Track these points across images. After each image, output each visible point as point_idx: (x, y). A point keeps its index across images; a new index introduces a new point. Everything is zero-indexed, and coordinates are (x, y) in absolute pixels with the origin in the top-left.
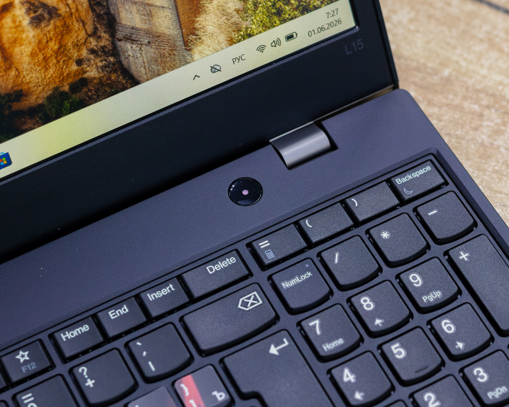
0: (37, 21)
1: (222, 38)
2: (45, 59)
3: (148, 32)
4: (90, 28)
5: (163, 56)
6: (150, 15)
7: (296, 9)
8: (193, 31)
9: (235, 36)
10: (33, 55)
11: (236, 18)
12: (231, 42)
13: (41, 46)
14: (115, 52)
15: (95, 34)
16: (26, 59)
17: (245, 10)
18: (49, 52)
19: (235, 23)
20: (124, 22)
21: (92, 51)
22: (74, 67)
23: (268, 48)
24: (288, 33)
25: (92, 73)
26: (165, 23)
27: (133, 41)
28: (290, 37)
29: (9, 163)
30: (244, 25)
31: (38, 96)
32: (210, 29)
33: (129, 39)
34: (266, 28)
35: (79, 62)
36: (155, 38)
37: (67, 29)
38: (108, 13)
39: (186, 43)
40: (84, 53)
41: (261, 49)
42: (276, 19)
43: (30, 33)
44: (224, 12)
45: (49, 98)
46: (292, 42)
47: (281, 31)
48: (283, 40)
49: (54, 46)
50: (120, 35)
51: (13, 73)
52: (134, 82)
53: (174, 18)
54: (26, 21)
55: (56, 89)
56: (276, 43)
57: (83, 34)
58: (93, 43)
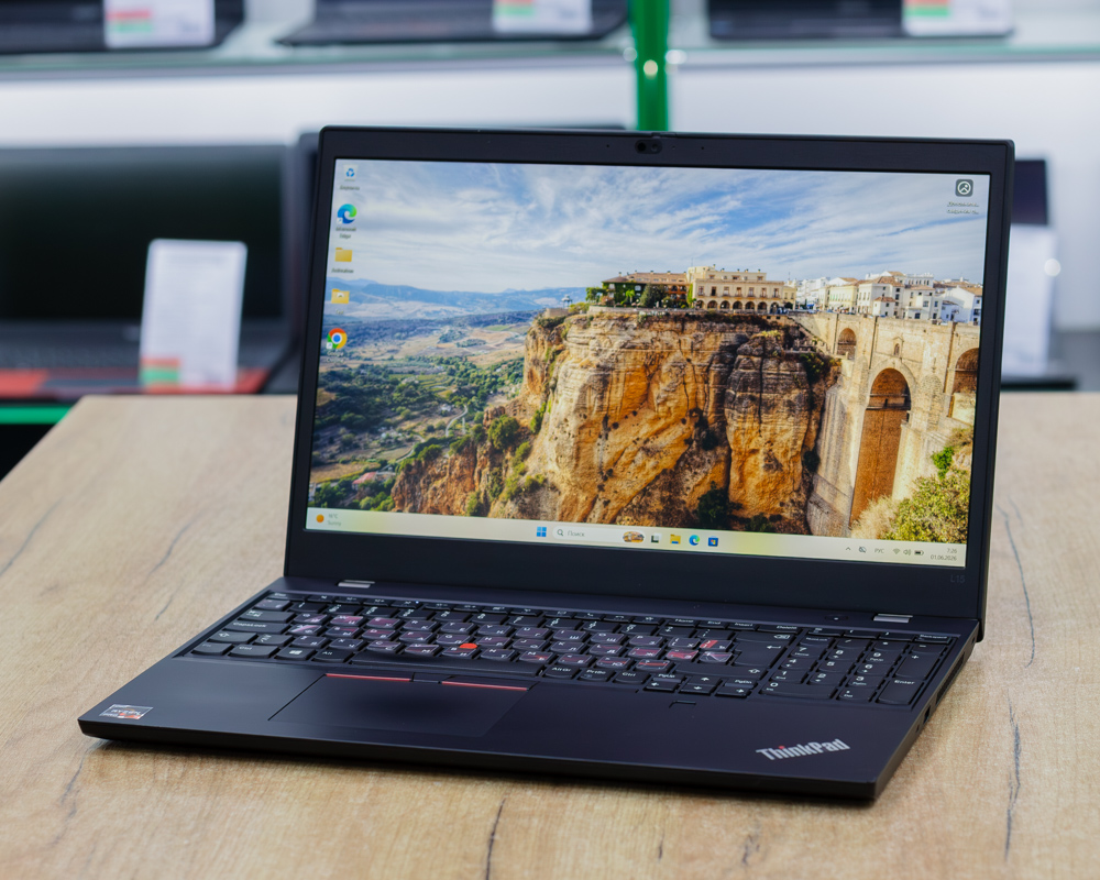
0: (768, 468)
1: (874, 532)
2: (763, 492)
3: (830, 506)
4: (796, 487)
5: (833, 525)
6: (835, 496)
7: (930, 536)
8: (857, 519)
9: (883, 534)
10: (758, 486)
11: (887, 523)
12: (879, 537)
13: (764, 483)
14: (805, 508)
15: (798, 491)
16: (753, 487)
17: (895, 521)
18: (767, 489)
19: (885, 526)
20: (818, 492)
21: (792, 501)
22: (778, 506)
23: (901, 553)
24: (918, 550)
25: (787, 514)
26: (842, 505)
27: (819, 507)
28: (918, 553)
29: (716, 545)
30: (891, 530)
31: (750, 513)
32: (869, 522)
33: (817, 504)
34: (905, 539)
35: (782, 504)
36: (832, 511)
37: (783, 481)
38: (811, 483)
39: (850, 524)
40: (787, 500)
41: (897, 551)
42: (913, 536)
43: (761, 473)
44: (881, 516)
45: (756, 518)
46: (918, 556)
47: (914, 545)
48: (913, 553)
49: (771, 487)
50: (812, 499)
51: (742, 491)
52: (810, 533)
53: (849, 504)
54: (762, 464)
55: (762, 514)
56: (907, 552)
57: (791, 488)
58: (795, 496)
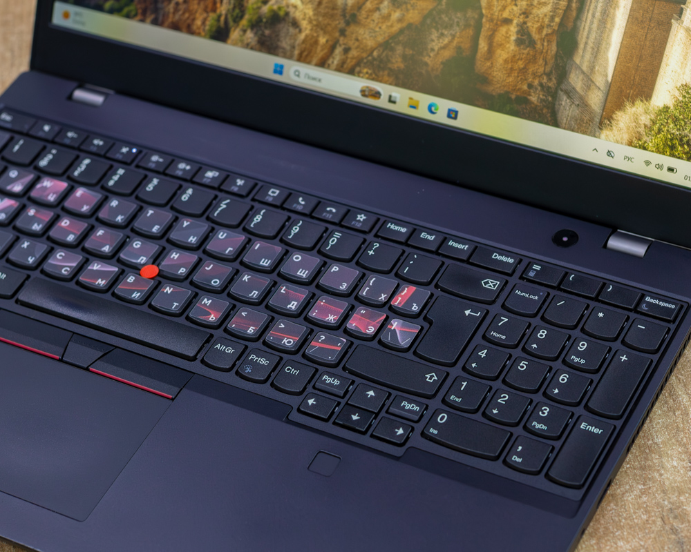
0: (519, 42)
1: (626, 137)
2: (512, 69)
3: (581, 98)
4: (548, 69)
5: (582, 120)
6: (589, 88)
7: (686, 153)
8: (610, 118)
9: (635, 141)
10: (506, 61)
11: (642, 130)
12: (630, 144)
13: (513, 59)
14: (555, 96)
15: (549, 75)
16: (501, 61)
17: (651, 129)
18: (516, 67)
19: (639, 133)
20: (570, 80)
21: (541, 85)
22: (525, 87)
23: (652, 167)
24: (672, 166)
25: (534, 99)
26: (595, 100)
27: (569, 97)
28: (671, 170)
29: (455, 118)
30: (645, 138)
31: (495, 89)
32: (622, 125)
33: (568, 93)
34: (658, 151)
35: (530, 86)
36: (584, 105)
37: (533, 60)
38: (564, 68)
39: (601, 123)
40: (536, 82)
41: (648, 163)
42: (668, 150)
43: (512, 47)
44: (636, 120)
45: (500, 95)
46: (670, 174)
47: (668, 161)
48: (665, 169)
49: (521, 64)
50: (563, 87)
51: (489, 64)
52: (555, 123)
53: (603, 100)
54: (513, 38)
55: (507, 93)
56: (659, 167)
57: (541, 70)
58: (545, 80)
